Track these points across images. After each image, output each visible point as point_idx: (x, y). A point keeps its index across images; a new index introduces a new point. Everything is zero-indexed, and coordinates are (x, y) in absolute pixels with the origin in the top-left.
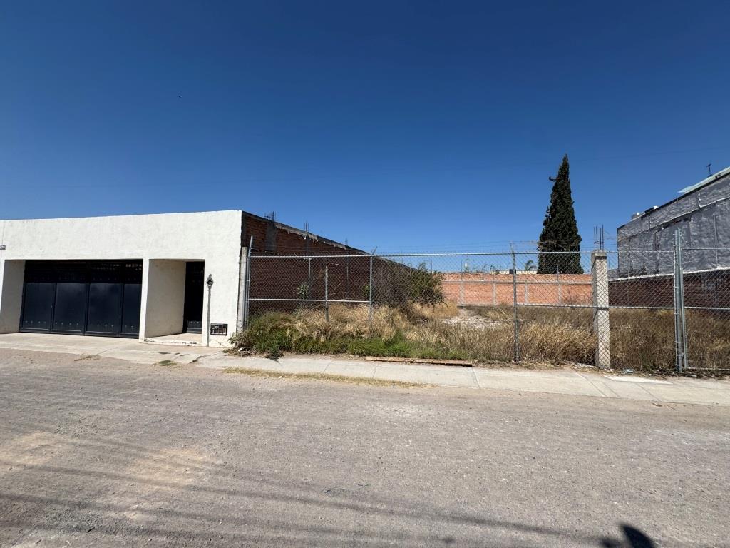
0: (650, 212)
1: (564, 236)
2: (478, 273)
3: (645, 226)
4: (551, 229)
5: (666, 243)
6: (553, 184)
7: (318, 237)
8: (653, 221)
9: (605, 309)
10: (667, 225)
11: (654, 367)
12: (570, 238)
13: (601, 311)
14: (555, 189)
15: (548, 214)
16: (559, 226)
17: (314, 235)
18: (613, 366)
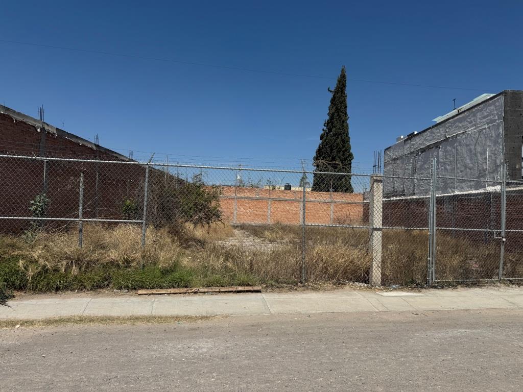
0: (411, 136)
1: (339, 152)
2: (252, 188)
3: (407, 149)
4: (327, 144)
5: (422, 167)
6: (331, 95)
7: (57, 129)
8: (413, 145)
9: (379, 229)
10: (423, 151)
11: (413, 282)
12: (343, 155)
13: (376, 232)
14: (333, 101)
15: (325, 128)
16: (335, 142)
17: (52, 127)
18: (383, 284)
